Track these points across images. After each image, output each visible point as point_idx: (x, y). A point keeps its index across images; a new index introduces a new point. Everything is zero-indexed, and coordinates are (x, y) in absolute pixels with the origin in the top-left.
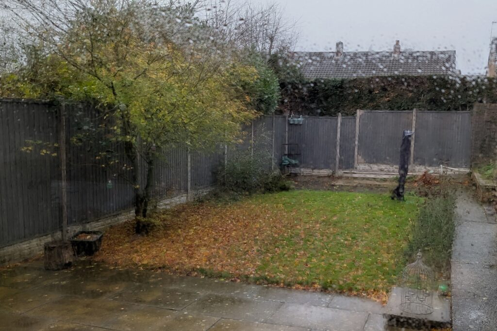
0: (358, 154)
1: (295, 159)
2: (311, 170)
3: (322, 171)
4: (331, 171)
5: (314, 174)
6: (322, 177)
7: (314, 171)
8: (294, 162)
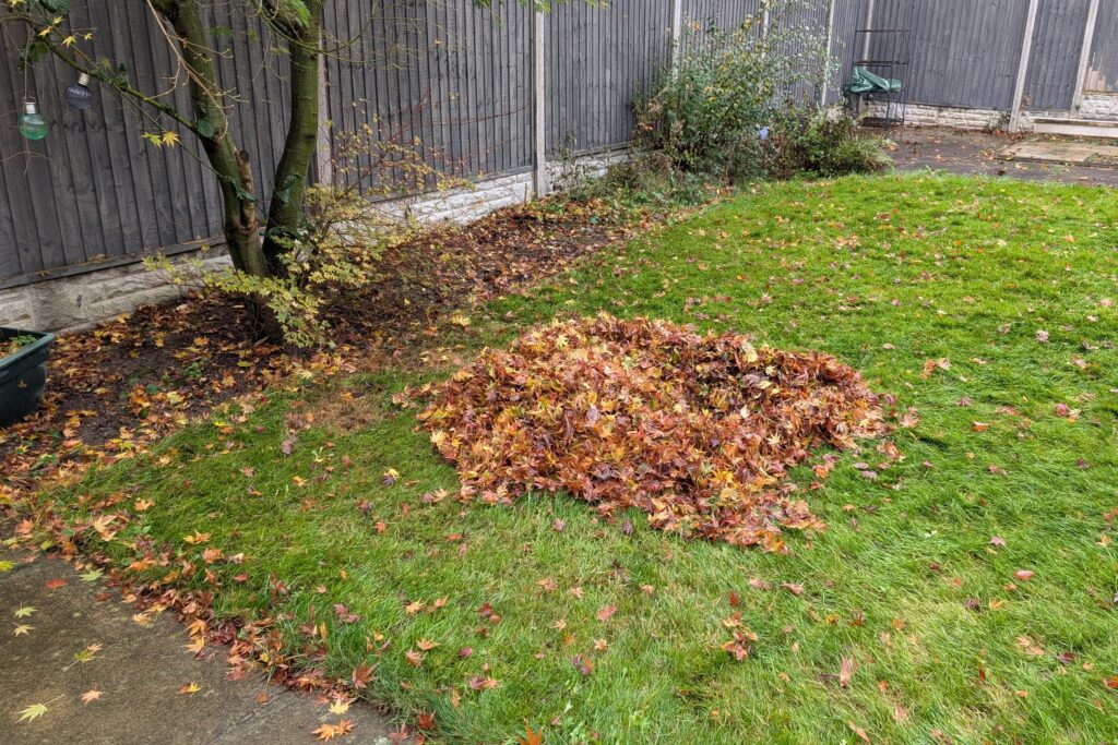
0: (1090, 63)
1: (890, 77)
2: (935, 113)
3: (970, 114)
4: (997, 115)
5: (942, 122)
6: (965, 131)
7: (945, 113)
8: (886, 84)
